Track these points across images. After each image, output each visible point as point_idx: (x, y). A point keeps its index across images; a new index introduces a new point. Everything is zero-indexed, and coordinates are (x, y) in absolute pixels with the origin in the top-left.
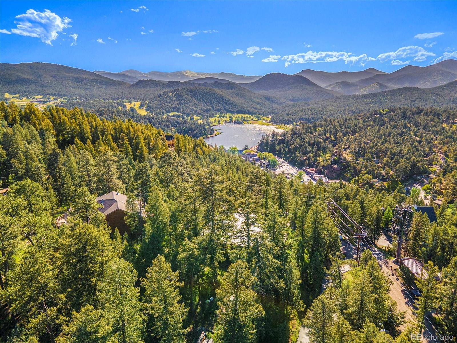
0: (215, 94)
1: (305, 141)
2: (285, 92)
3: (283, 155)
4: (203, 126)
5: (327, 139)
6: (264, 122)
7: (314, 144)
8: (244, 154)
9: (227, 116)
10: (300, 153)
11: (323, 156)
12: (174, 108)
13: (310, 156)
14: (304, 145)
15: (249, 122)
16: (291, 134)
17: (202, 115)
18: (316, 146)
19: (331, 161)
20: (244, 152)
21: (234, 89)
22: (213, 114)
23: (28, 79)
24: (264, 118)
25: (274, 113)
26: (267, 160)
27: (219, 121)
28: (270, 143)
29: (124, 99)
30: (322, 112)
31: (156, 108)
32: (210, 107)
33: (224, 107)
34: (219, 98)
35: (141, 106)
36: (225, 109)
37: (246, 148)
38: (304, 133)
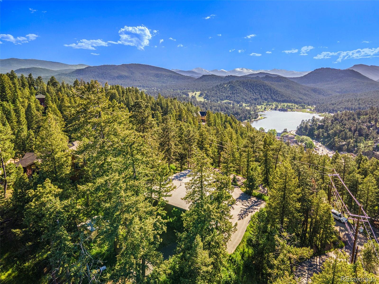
0: (264, 86)
1: (346, 127)
2: (333, 85)
3: (322, 140)
4: (249, 112)
5: (372, 126)
6: (308, 110)
7: (355, 131)
8: (283, 136)
9: (274, 104)
10: (339, 138)
11: (365, 142)
12: (227, 97)
13: (350, 142)
14: (344, 130)
15: (294, 110)
16: (332, 120)
17: (250, 103)
18: (357, 132)
19: (374, 148)
20: (282, 134)
21: (283, 82)
22: (260, 102)
23: (125, 75)
24: (309, 107)
25: (319, 103)
26: (304, 142)
27: (265, 108)
28: (309, 127)
29: (188, 89)
30: (370, 103)
31: (213, 96)
32: (259, 97)
33: (271, 96)
34: (267, 89)
35: (200, 95)
36: (272, 98)
37: (285, 131)
38: (346, 119)
